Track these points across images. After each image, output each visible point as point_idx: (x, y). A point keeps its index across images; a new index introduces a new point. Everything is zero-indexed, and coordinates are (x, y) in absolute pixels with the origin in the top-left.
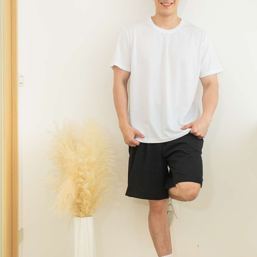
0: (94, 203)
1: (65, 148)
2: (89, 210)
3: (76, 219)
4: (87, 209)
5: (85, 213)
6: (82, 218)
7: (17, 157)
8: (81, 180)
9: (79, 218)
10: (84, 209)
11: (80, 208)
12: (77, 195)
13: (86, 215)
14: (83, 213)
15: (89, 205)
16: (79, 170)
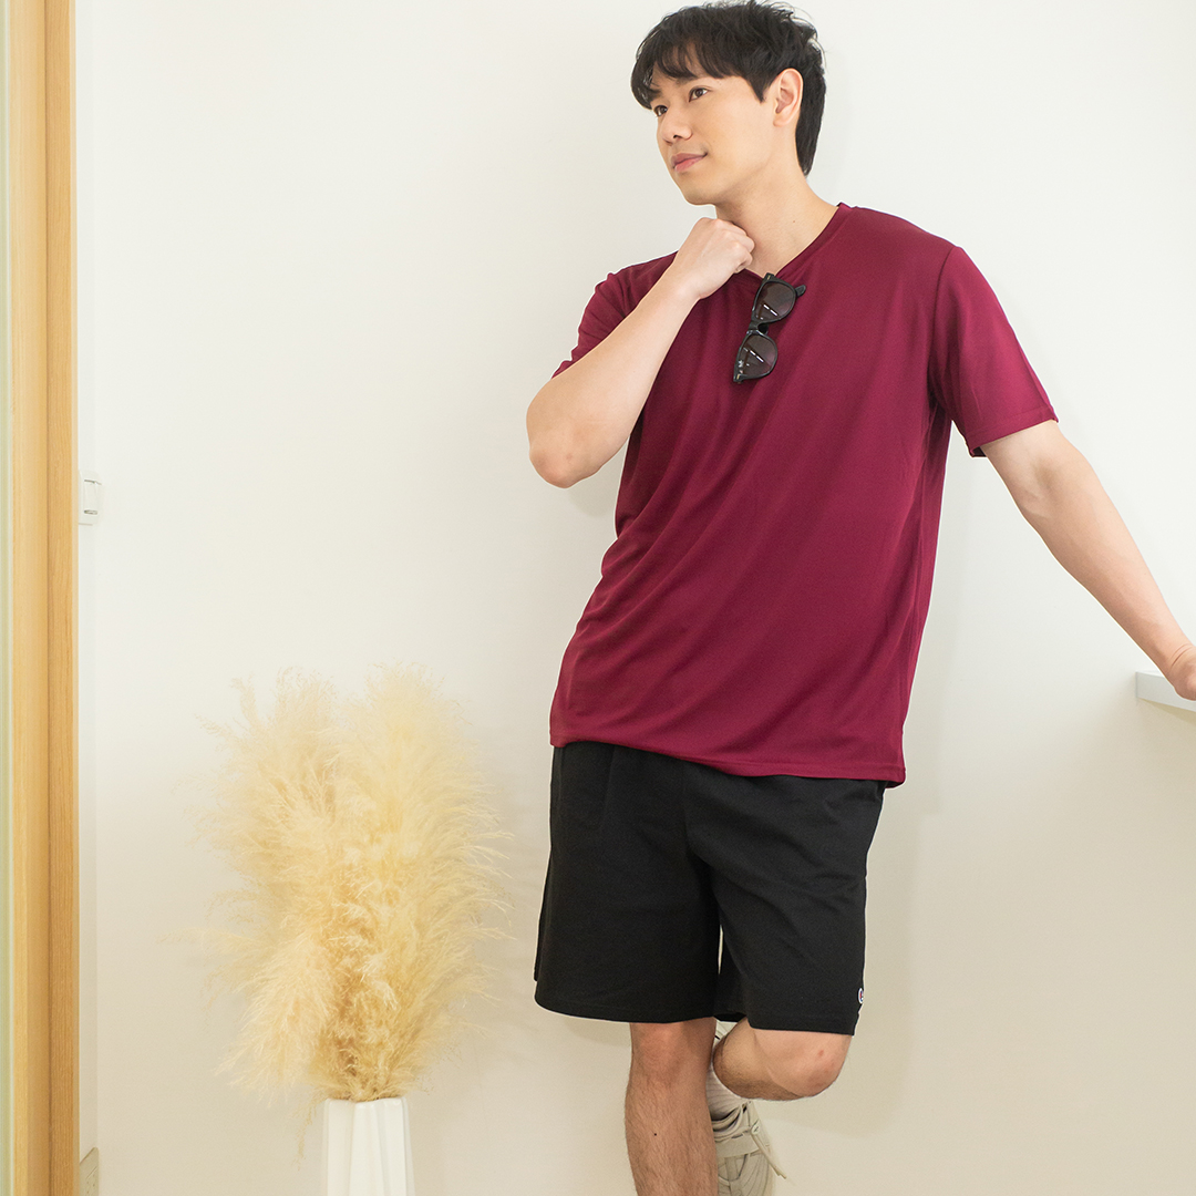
0: (414, 1036)
1: (286, 799)
2: (391, 1069)
3: (334, 1109)
4: (382, 1066)
5: (371, 1081)
6: (361, 1106)
7: (71, 835)
8: (355, 940)
9: (346, 1103)
10: (368, 1064)
11: (351, 1060)
12: (337, 1005)
13: (375, 1090)
14: (364, 1083)
15: (391, 1048)
16: (347, 895)
